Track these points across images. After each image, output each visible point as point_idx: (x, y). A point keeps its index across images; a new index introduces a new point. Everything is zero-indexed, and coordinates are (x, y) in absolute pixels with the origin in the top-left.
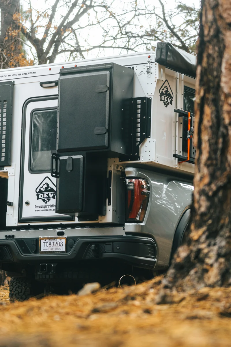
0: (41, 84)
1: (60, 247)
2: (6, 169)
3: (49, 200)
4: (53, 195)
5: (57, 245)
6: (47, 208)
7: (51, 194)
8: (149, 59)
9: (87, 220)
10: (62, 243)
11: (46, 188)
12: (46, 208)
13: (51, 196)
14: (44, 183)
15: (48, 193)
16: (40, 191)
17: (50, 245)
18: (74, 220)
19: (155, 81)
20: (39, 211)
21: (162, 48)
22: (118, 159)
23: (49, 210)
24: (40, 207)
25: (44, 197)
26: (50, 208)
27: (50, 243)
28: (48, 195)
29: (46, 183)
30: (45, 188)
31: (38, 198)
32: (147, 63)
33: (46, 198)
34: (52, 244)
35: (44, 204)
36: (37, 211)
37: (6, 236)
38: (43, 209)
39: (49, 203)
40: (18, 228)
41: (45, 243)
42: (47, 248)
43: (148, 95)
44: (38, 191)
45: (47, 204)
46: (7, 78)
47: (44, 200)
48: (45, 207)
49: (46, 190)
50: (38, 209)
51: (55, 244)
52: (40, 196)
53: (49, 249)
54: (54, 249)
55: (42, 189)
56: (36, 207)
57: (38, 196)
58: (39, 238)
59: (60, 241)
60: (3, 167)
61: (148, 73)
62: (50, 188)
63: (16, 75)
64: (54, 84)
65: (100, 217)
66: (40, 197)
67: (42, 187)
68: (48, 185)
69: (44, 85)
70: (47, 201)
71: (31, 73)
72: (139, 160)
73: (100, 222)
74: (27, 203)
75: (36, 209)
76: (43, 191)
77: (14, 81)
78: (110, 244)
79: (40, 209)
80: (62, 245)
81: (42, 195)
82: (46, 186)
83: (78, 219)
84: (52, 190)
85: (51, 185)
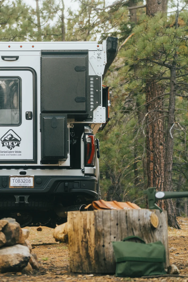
0: (3, 58)
1: (28, 183)
3: (14, 147)
4: (17, 143)
5: (25, 182)
6: (12, 154)
7: (15, 143)
8: (98, 48)
9: (48, 164)
10: (30, 180)
12: (10, 153)
13: (15, 144)
14: (8, 134)
15: (13, 142)
16: (5, 140)
17: (19, 182)
18: (37, 163)
19: (104, 65)
20: (4, 155)
21: (113, 41)
22: (74, 119)
23: (14, 155)
24: (5, 152)
25: (8, 145)
26: (14, 153)
27: (19, 180)
28: (13, 144)
29: (10, 134)
30: (10, 138)
31: (3, 145)
32: (97, 51)
33: (11, 146)
34: (21, 181)
35: (9, 150)
36: (3, 155)
38: (9, 154)
39: (13, 150)
41: (15, 180)
42: (16, 184)
43: (98, 74)
44: (3, 139)
45: (11, 150)
47: (9, 147)
49: (10, 139)
50: (4, 154)
51: (23, 181)
53: (18, 185)
54: (23, 184)
55: (7, 139)
56: (2, 152)
57: (3, 143)
58: (9, 176)
59: (28, 179)
61: (98, 57)
62: (14, 138)
64: (15, 59)
65: (59, 162)
67: (7, 137)
68: (12, 135)
69: (5, 59)
70: (12, 148)
72: (92, 121)
73: (60, 165)
75: (2, 154)
76: (7, 140)
78: (78, 182)
79: (6, 154)
80: (30, 182)
81: (7, 143)
82: (10, 136)
83: (41, 162)
84: (16, 140)
85: (15, 136)
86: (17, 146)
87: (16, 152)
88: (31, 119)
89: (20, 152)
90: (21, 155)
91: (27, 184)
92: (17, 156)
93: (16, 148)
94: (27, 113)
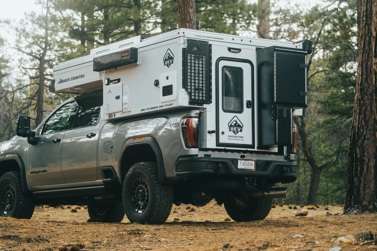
0: (229, 49)
1: (252, 167)
2: (205, 106)
3: (238, 132)
4: (240, 129)
6: (237, 138)
7: (239, 128)
9: (262, 149)
11: (235, 124)
13: (239, 130)
14: (234, 120)
16: (231, 126)
18: (254, 148)
23: (238, 140)
24: (232, 137)
25: (234, 130)
26: (238, 138)
28: (237, 129)
29: (235, 120)
31: (230, 130)
34: (246, 164)
35: (234, 135)
37: (205, 155)
38: (234, 138)
39: (238, 135)
40: (213, 150)
41: (241, 163)
44: (229, 125)
45: (236, 135)
46: (202, 38)
47: (234, 132)
48: (235, 137)
50: (230, 138)
51: (248, 164)
52: (231, 128)
53: (243, 167)
54: (247, 167)
55: (232, 124)
56: (229, 136)
57: (230, 128)
59: (251, 162)
60: (203, 104)
62: (238, 124)
63: (209, 37)
64: (238, 51)
65: (270, 148)
66: (231, 130)
68: (236, 122)
69: (232, 50)
71: (220, 39)
73: (271, 151)
74: (223, 133)
75: (229, 138)
76: (233, 126)
77: (208, 42)
78: (291, 167)
79: (232, 138)
81: (233, 128)
82: (235, 122)
83: (257, 147)
84: (239, 126)
85: (238, 122)
86: (240, 131)
87: (240, 137)
88: (250, 108)
89: (242, 137)
90: (243, 140)
91: (250, 167)
92: (240, 141)
93: (240, 134)
94: (247, 102)
